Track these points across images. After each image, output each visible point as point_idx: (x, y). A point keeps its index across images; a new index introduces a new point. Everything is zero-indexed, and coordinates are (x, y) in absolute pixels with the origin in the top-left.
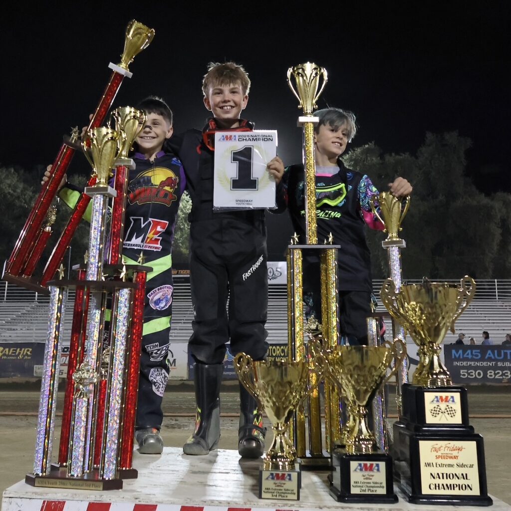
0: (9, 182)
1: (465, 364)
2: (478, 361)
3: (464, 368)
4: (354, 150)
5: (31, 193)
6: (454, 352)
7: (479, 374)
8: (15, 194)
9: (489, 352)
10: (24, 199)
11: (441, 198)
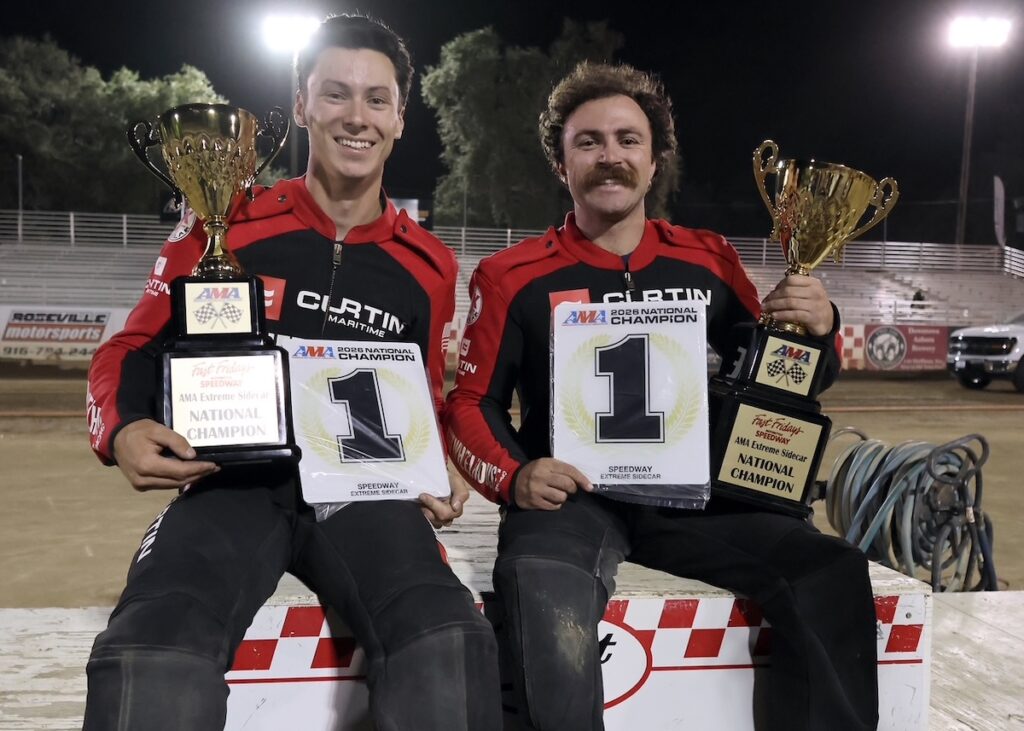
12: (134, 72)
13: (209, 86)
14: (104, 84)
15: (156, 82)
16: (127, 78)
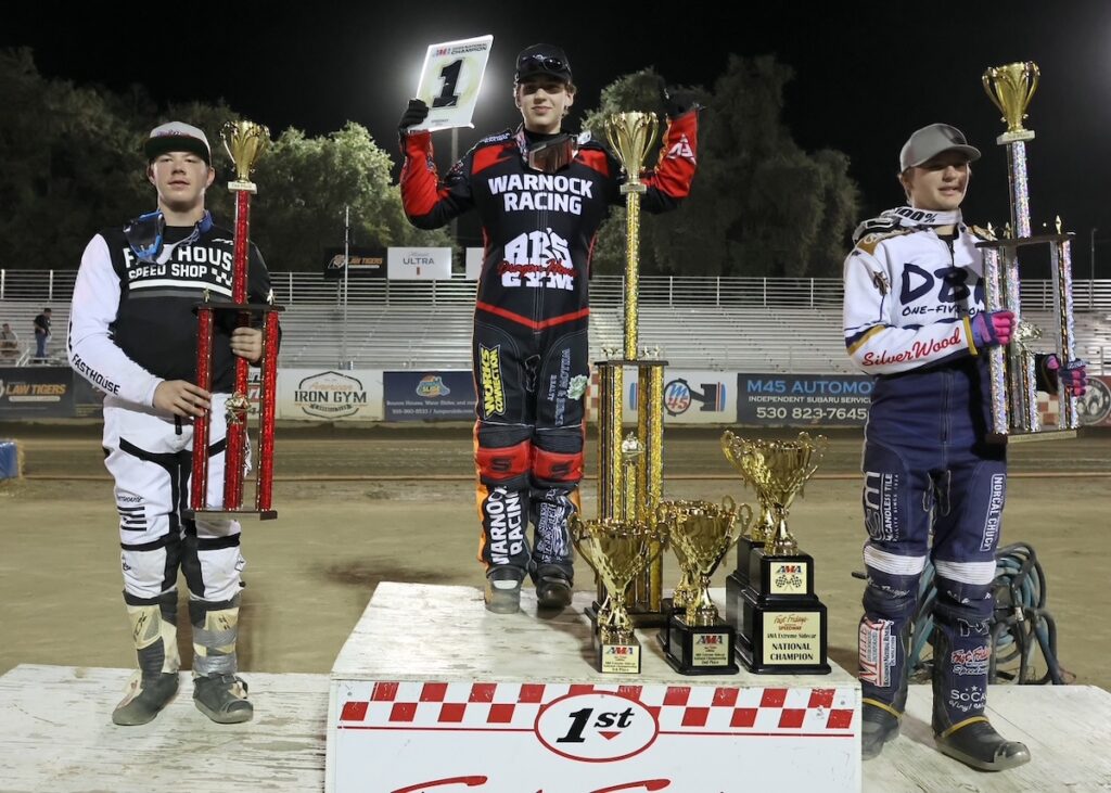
0: (91, 112)
1: (763, 399)
2: (781, 395)
3: (762, 404)
4: (623, 79)
5: (126, 132)
6: (750, 382)
7: (782, 413)
8: (101, 132)
9: (798, 383)
10: (117, 141)
11: (744, 155)
12: (300, 132)
13: (371, 140)
14: (272, 144)
15: (322, 140)
16: (294, 137)
